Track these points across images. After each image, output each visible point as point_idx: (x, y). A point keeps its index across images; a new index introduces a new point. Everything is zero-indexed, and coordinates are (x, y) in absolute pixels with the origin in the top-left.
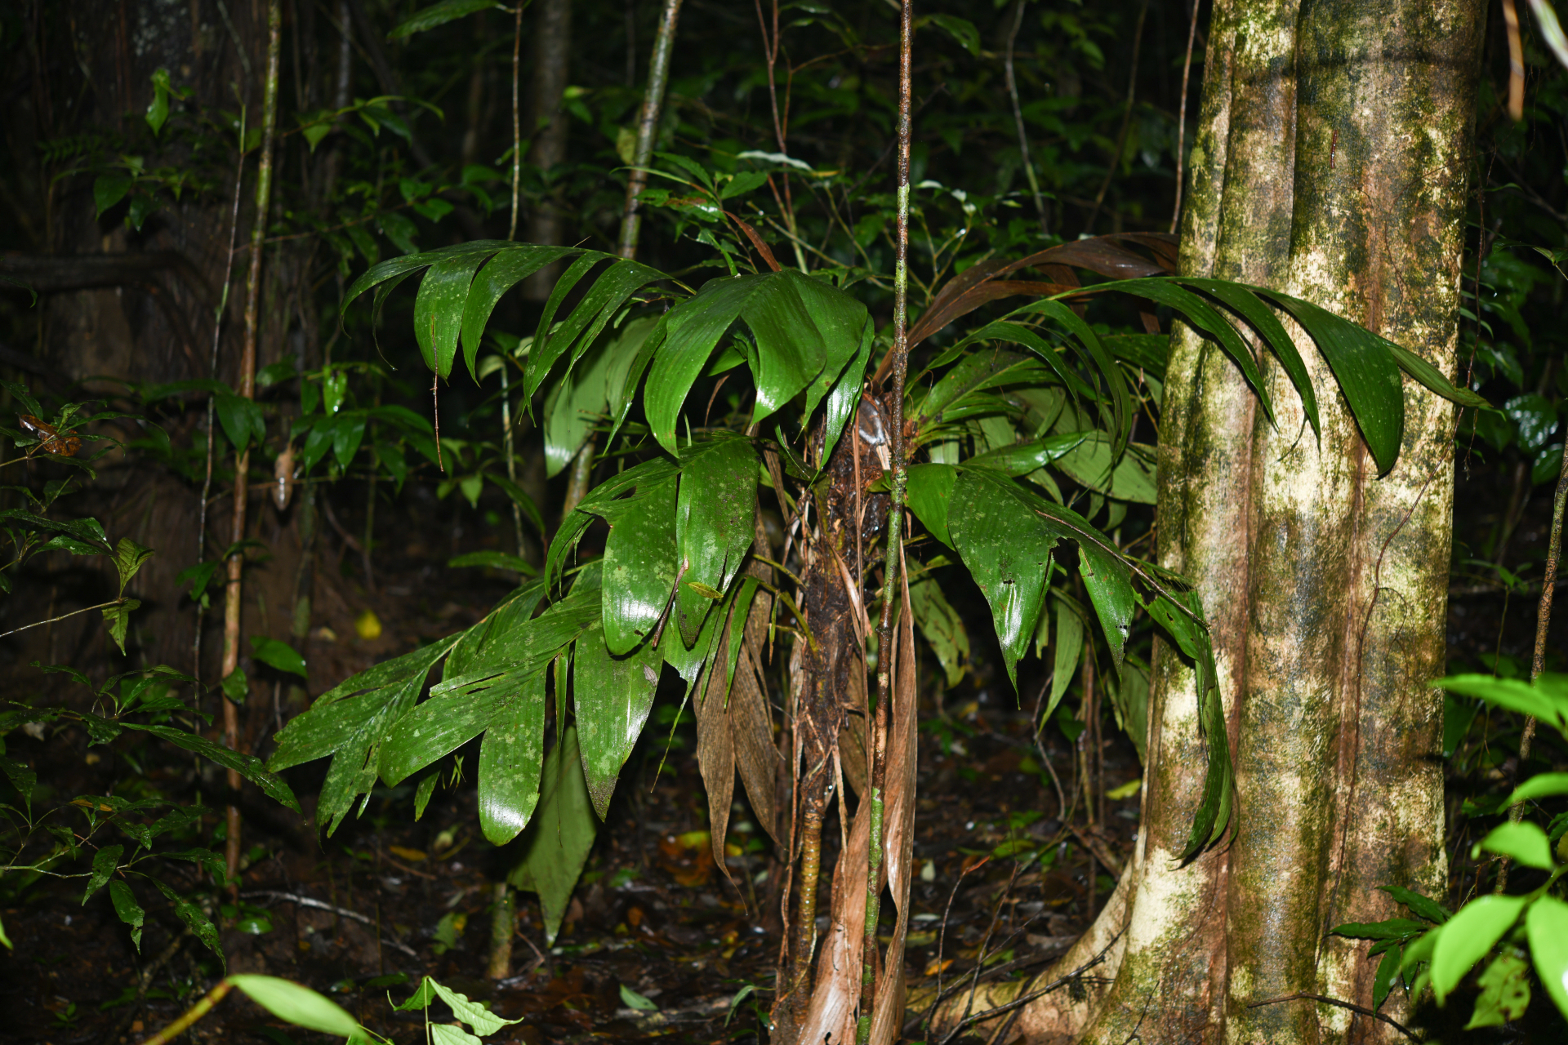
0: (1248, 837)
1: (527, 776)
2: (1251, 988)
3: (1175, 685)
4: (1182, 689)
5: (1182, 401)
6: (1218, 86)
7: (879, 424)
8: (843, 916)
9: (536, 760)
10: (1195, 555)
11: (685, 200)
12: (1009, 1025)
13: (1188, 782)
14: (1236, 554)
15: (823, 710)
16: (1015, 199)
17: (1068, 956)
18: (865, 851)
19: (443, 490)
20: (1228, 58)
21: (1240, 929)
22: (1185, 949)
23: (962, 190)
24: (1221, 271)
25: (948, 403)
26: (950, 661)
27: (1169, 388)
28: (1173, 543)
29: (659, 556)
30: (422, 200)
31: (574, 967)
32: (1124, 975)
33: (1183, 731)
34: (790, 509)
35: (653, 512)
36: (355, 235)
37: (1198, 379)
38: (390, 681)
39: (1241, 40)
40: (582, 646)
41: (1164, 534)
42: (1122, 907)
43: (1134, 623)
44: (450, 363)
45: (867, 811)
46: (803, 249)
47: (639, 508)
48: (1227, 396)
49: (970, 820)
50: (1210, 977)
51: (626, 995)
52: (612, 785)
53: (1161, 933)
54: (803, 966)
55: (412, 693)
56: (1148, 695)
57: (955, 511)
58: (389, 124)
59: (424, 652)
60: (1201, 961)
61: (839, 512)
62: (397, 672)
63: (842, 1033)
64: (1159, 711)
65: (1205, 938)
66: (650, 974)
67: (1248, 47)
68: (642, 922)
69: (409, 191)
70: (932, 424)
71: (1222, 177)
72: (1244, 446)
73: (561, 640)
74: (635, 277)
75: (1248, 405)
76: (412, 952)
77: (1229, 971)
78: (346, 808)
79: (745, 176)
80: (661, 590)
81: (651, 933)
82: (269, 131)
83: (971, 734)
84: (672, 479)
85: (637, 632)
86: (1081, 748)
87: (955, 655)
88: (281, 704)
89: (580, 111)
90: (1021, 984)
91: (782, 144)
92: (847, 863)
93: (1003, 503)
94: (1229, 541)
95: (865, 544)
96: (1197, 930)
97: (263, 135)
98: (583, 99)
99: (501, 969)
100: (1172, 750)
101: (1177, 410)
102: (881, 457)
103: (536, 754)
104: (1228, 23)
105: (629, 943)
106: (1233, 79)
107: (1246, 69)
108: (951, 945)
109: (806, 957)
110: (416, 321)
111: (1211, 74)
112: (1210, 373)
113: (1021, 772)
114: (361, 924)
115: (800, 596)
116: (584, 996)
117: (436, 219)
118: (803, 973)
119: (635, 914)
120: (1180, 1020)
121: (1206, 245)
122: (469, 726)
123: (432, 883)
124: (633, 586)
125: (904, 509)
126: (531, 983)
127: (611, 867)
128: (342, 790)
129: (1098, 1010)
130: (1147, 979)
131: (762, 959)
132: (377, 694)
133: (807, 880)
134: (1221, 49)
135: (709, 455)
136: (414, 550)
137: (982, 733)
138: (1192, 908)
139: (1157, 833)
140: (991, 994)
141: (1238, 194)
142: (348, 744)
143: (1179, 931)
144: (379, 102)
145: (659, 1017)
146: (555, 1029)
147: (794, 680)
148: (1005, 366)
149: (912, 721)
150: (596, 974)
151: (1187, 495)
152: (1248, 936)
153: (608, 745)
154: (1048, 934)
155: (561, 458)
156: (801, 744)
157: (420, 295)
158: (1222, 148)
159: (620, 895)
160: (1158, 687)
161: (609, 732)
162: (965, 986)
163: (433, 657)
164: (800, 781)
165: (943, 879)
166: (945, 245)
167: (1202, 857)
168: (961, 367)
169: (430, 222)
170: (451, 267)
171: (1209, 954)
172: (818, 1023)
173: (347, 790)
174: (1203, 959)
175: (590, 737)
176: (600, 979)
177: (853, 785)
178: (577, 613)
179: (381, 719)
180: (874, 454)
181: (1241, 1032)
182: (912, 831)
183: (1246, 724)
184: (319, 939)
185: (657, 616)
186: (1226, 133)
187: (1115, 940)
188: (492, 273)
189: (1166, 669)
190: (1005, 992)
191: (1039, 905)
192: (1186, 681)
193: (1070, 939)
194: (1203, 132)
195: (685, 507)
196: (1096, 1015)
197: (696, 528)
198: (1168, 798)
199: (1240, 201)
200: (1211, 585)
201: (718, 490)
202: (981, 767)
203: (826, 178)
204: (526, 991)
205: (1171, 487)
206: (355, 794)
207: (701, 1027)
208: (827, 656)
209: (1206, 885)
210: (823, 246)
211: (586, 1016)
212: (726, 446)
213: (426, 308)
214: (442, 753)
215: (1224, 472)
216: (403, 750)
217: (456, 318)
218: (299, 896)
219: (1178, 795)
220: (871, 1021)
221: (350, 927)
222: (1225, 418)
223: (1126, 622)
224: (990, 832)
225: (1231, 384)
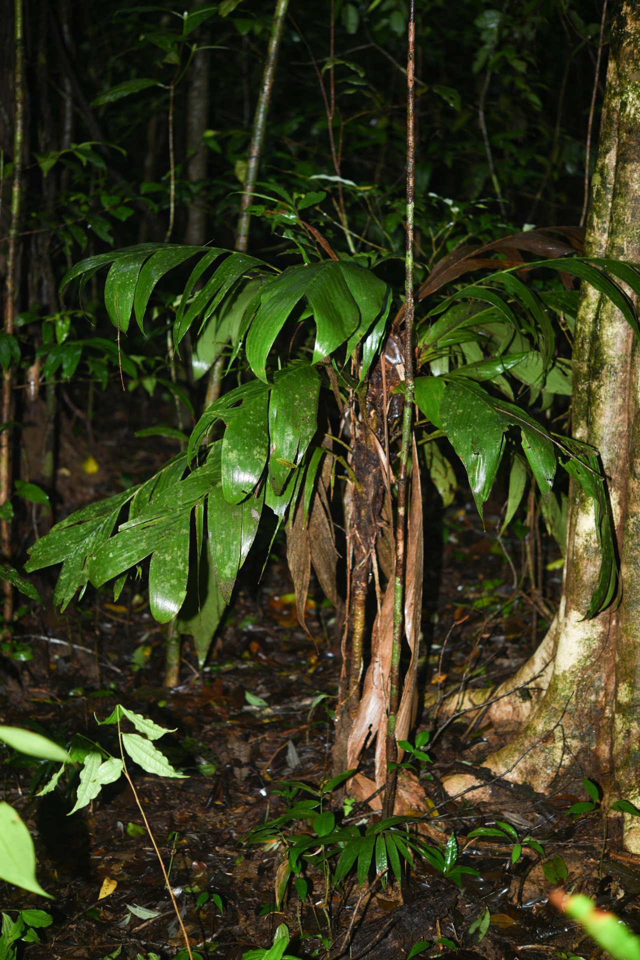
0: (629, 604)
1: (179, 580)
2: (630, 696)
3: (583, 510)
4: (587, 513)
5: (587, 334)
6: (610, 134)
7: (397, 351)
8: (379, 653)
9: (185, 570)
10: (595, 429)
11: (274, 212)
12: (483, 715)
13: (591, 570)
14: (621, 429)
15: (365, 527)
16: (483, 203)
17: (518, 674)
18: (392, 614)
19: (132, 386)
20: (615, 116)
21: (623, 660)
22: (590, 672)
23: (450, 198)
24: (611, 252)
25: (441, 336)
26: (445, 490)
27: (579, 325)
28: (581, 422)
29: (257, 444)
30: (115, 207)
31: (217, 680)
32: (553, 688)
33: (588, 538)
34: (343, 403)
35: (253, 415)
36: (73, 230)
37: (597, 319)
38: (97, 516)
39: (624, 105)
40: (212, 498)
41: (576, 416)
42: (552, 644)
43: (556, 476)
44: (127, 323)
45: (392, 589)
46: (351, 236)
47: (244, 413)
48: (615, 331)
49: (460, 585)
50: (605, 689)
51: (249, 697)
52: (232, 584)
53: (575, 662)
54: (355, 683)
55: (111, 523)
56: (567, 515)
57: (444, 409)
58: (92, 160)
59: (118, 497)
60: (600, 679)
61: (374, 405)
62: (101, 510)
63: (379, 724)
64: (573, 526)
65: (602, 665)
66: (263, 683)
67: (628, 109)
68: (258, 651)
69: (106, 202)
70: (431, 350)
71: (612, 192)
72: (626, 362)
73: (199, 493)
74: (243, 264)
75: (628, 336)
76: (118, 670)
77: (617, 686)
78: (72, 595)
79: (312, 194)
80: (258, 465)
81: (264, 657)
82: (18, 166)
83: (460, 530)
84: (265, 394)
85: (243, 492)
86: (527, 543)
87: (447, 487)
88: (37, 518)
89: (214, 145)
90: (490, 690)
91: (338, 170)
92: (381, 621)
93: (474, 403)
94: (617, 421)
95: (389, 426)
96: (597, 660)
97: (14, 169)
98: (215, 138)
99: (172, 681)
100: (581, 550)
101: (584, 339)
102: (399, 371)
103: (184, 567)
104: (615, 94)
105: (250, 664)
106: (618, 130)
107: (627, 123)
108: (447, 665)
109: (357, 678)
110: (106, 297)
111: (605, 127)
112: (604, 316)
113: (491, 554)
114: (88, 654)
115: (350, 456)
116: (222, 697)
117: (124, 219)
118: (355, 688)
119: (254, 646)
120: (586, 715)
121: (602, 235)
122: (143, 550)
123: (130, 626)
124: (240, 463)
125: (413, 406)
126: (191, 689)
127: (240, 616)
128: (69, 584)
129: (537, 707)
130: (566, 690)
131: (331, 673)
132: (89, 524)
133: (357, 631)
134: (611, 110)
135: (289, 377)
136: (119, 415)
137: (467, 529)
138: (594, 647)
139: (573, 601)
140: (472, 696)
141: (622, 203)
142: (72, 554)
143: (586, 660)
144: (86, 145)
145: (269, 711)
146: (205, 719)
147: (347, 508)
148: (476, 313)
149: (419, 535)
150: (230, 684)
151: (590, 392)
152: (628, 665)
153: (229, 559)
154: (507, 657)
155: (202, 368)
156: (352, 547)
157: (108, 280)
158: (612, 174)
159: (245, 634)
160: (573, 511)
161: (230, 551)
162: (457, 691)
163: (123, 500)
164: (352, 571)
165: (443, 623)
166: (440, 232)
167: (600, 616)
168: (449, 314)
169: (120, 221)
170: (128, 261)
171: (604, 675)
172: (365, 718)
173: (72, 584)
174: (600, 678)
175: (218, 554)
176: (233, 687)
177: (384, 572)
178: (209, 476)
179: (92, 539)
180: (394, 370)
181: (624, 723)
182: (420, 602)
183: (627, 534)
184: (62, 662)
185: (255, 481)
186: (614, 164)
187: (547, 665)
188: (152, 265)
189: (577, 500)
190: (480, 695)
191: (502, 638)
192: (590, 508)
193: (521, 660)
194: (600, 164)
195: (274, 411)
196: (535, 710)
197: (280, 424)
198: (578, 579)
199: (623, 207)
200: (605, 448)
201: (294, 399)
202: (466, 551)
203: (365, 191)
204: (188, 694)
205: (580, 387)
206: (77, 586)
207: (294, 716)
208: (367, 494)
209: (603, 633)
210: (364, 234)
211: (224, 711)
212: (300, 370)
213: (112, 289)
214: (127, 567)
215: (613, 378)
216: (103, 565)
217: (130, 295)
218: (49, 637)
219: (585, 578)
220: (396, 719)
221: (80, 656)
222: (614, 344)
223: (551, 477)
224: (472, 592)
225: (618, 323)
